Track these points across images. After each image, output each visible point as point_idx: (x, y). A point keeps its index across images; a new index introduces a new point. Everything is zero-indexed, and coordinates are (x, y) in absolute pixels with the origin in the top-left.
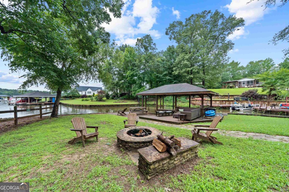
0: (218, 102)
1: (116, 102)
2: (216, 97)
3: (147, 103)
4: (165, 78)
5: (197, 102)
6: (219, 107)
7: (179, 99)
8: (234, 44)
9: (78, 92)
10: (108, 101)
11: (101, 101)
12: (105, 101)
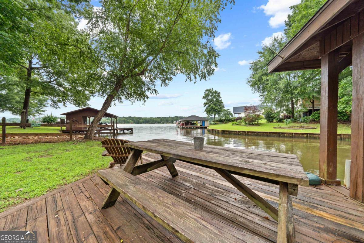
9: (231, 114)
10: (266, 125)
11: (253, 125)
12: (259, 125)
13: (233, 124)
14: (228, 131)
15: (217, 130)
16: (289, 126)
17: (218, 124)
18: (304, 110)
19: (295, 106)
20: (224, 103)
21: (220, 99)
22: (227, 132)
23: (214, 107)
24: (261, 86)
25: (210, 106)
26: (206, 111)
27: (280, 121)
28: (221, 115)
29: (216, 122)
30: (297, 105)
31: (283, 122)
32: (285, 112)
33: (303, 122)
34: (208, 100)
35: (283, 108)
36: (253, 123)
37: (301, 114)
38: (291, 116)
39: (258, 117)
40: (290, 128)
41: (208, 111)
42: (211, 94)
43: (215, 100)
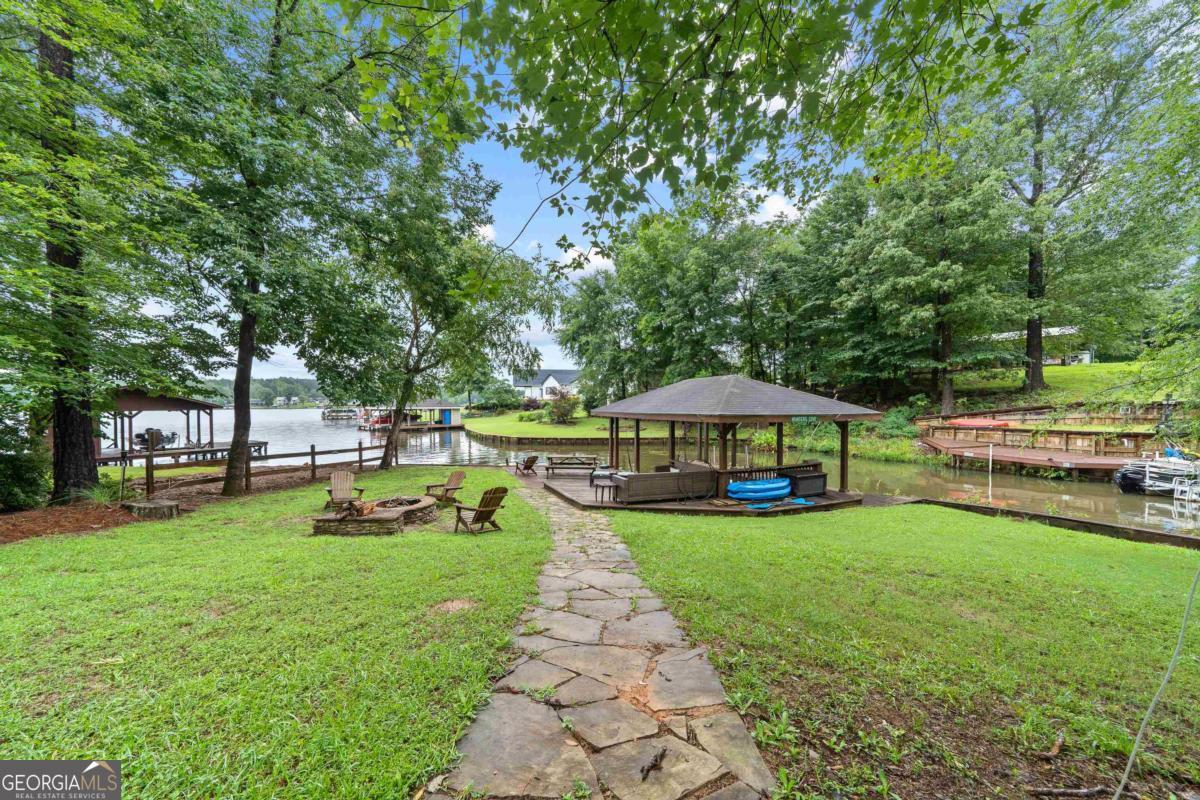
2: (1102, 415)
4: (810, 327)
5: (961, 435)
6: (1057, 469)
9: (512, 392)
10: (585, 423)
11: (564, 423)
17: (482, 416)
29: (474, 411)
36: (565, 419)
39: (573, 406)
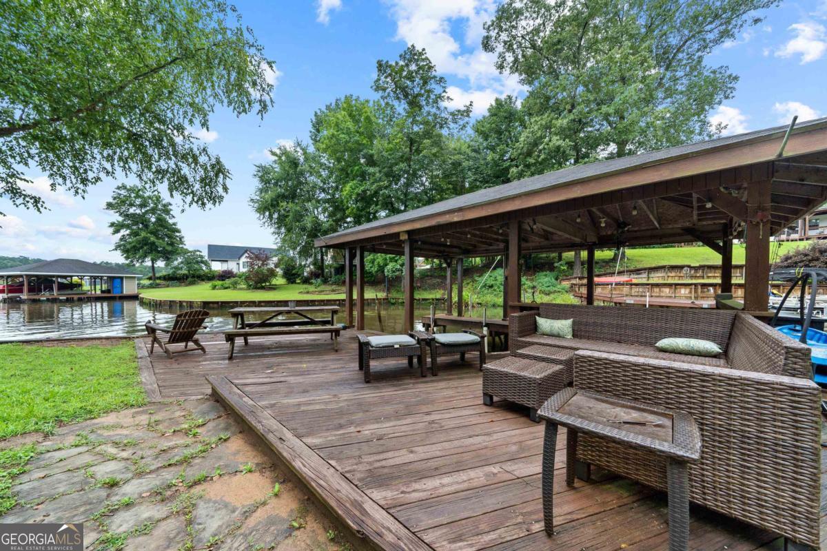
0: (684, 291)
1: (308, 293)
2: (673, 274)
3: (417, 296)
7: (532, 280)
8: (736, 78)
9: (205, 263)
10: (285, 289)
11: (263, 288)
12: (274, 289)
13: (214, 288)
14: (217, 303)
15: (187, 302)
16: (319, 289)
17: (168, 286)
18: (335, 265)
19: (325, 258)
20: (183, 233)
21: (171, 221)
22: (215, 305)
23: (153, 239)
24: (276, 216)
25: (135, 234)
26: (118, 247)
27: (306, 281)
28: (176, 263)
29: (158, 281)
30: (327, 256)
31: (311, 284)
32: (312, 267)
33: (334, 283)
34: (127, 215)
35: (310, 260)
36: (263, 285)
37: (332, 270)
38: (320, 274)
39: (272, 273)
40: (321, 292)
41: (128, 249)
42: (138, 201)
43: (153, 220)
